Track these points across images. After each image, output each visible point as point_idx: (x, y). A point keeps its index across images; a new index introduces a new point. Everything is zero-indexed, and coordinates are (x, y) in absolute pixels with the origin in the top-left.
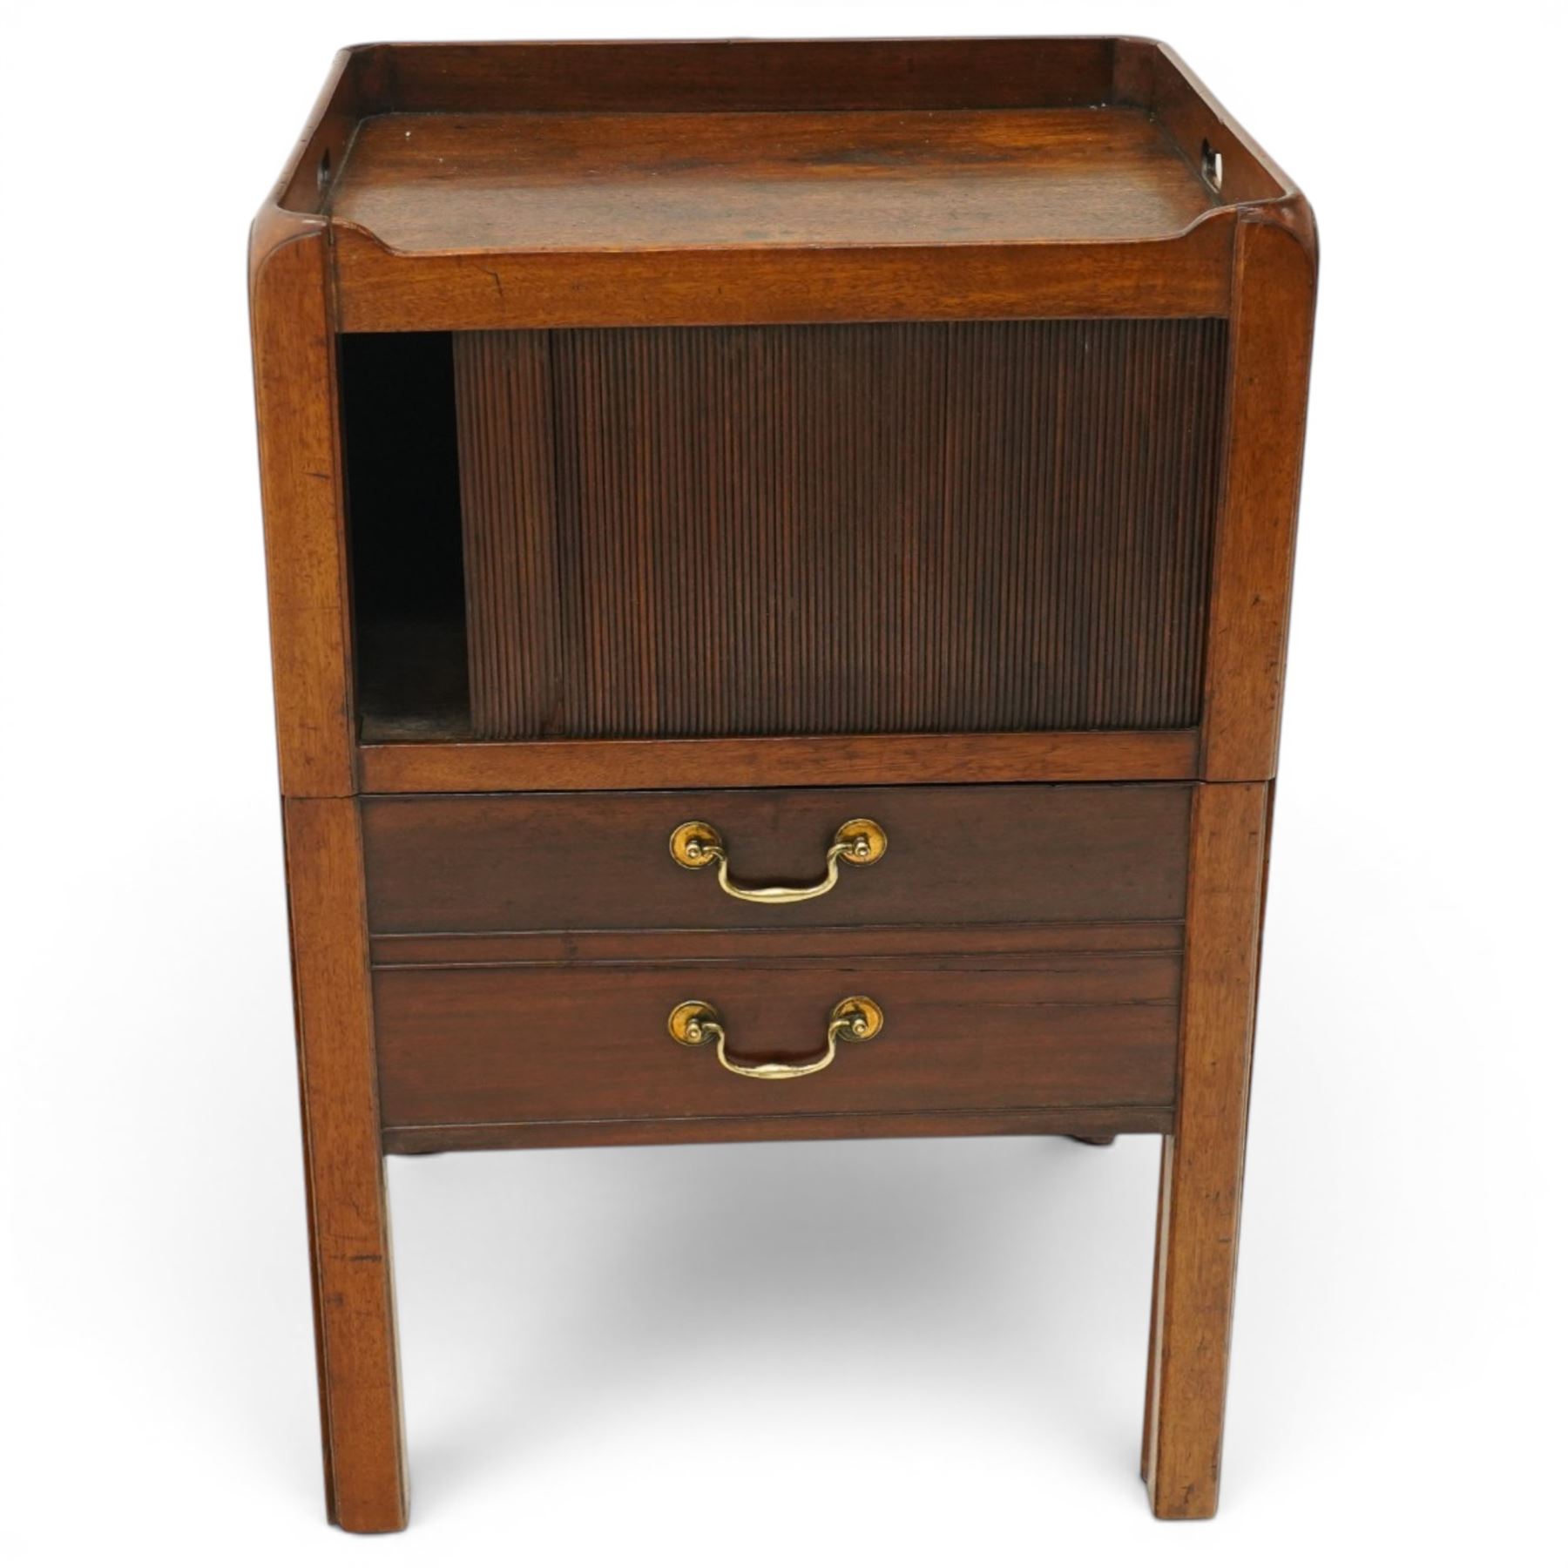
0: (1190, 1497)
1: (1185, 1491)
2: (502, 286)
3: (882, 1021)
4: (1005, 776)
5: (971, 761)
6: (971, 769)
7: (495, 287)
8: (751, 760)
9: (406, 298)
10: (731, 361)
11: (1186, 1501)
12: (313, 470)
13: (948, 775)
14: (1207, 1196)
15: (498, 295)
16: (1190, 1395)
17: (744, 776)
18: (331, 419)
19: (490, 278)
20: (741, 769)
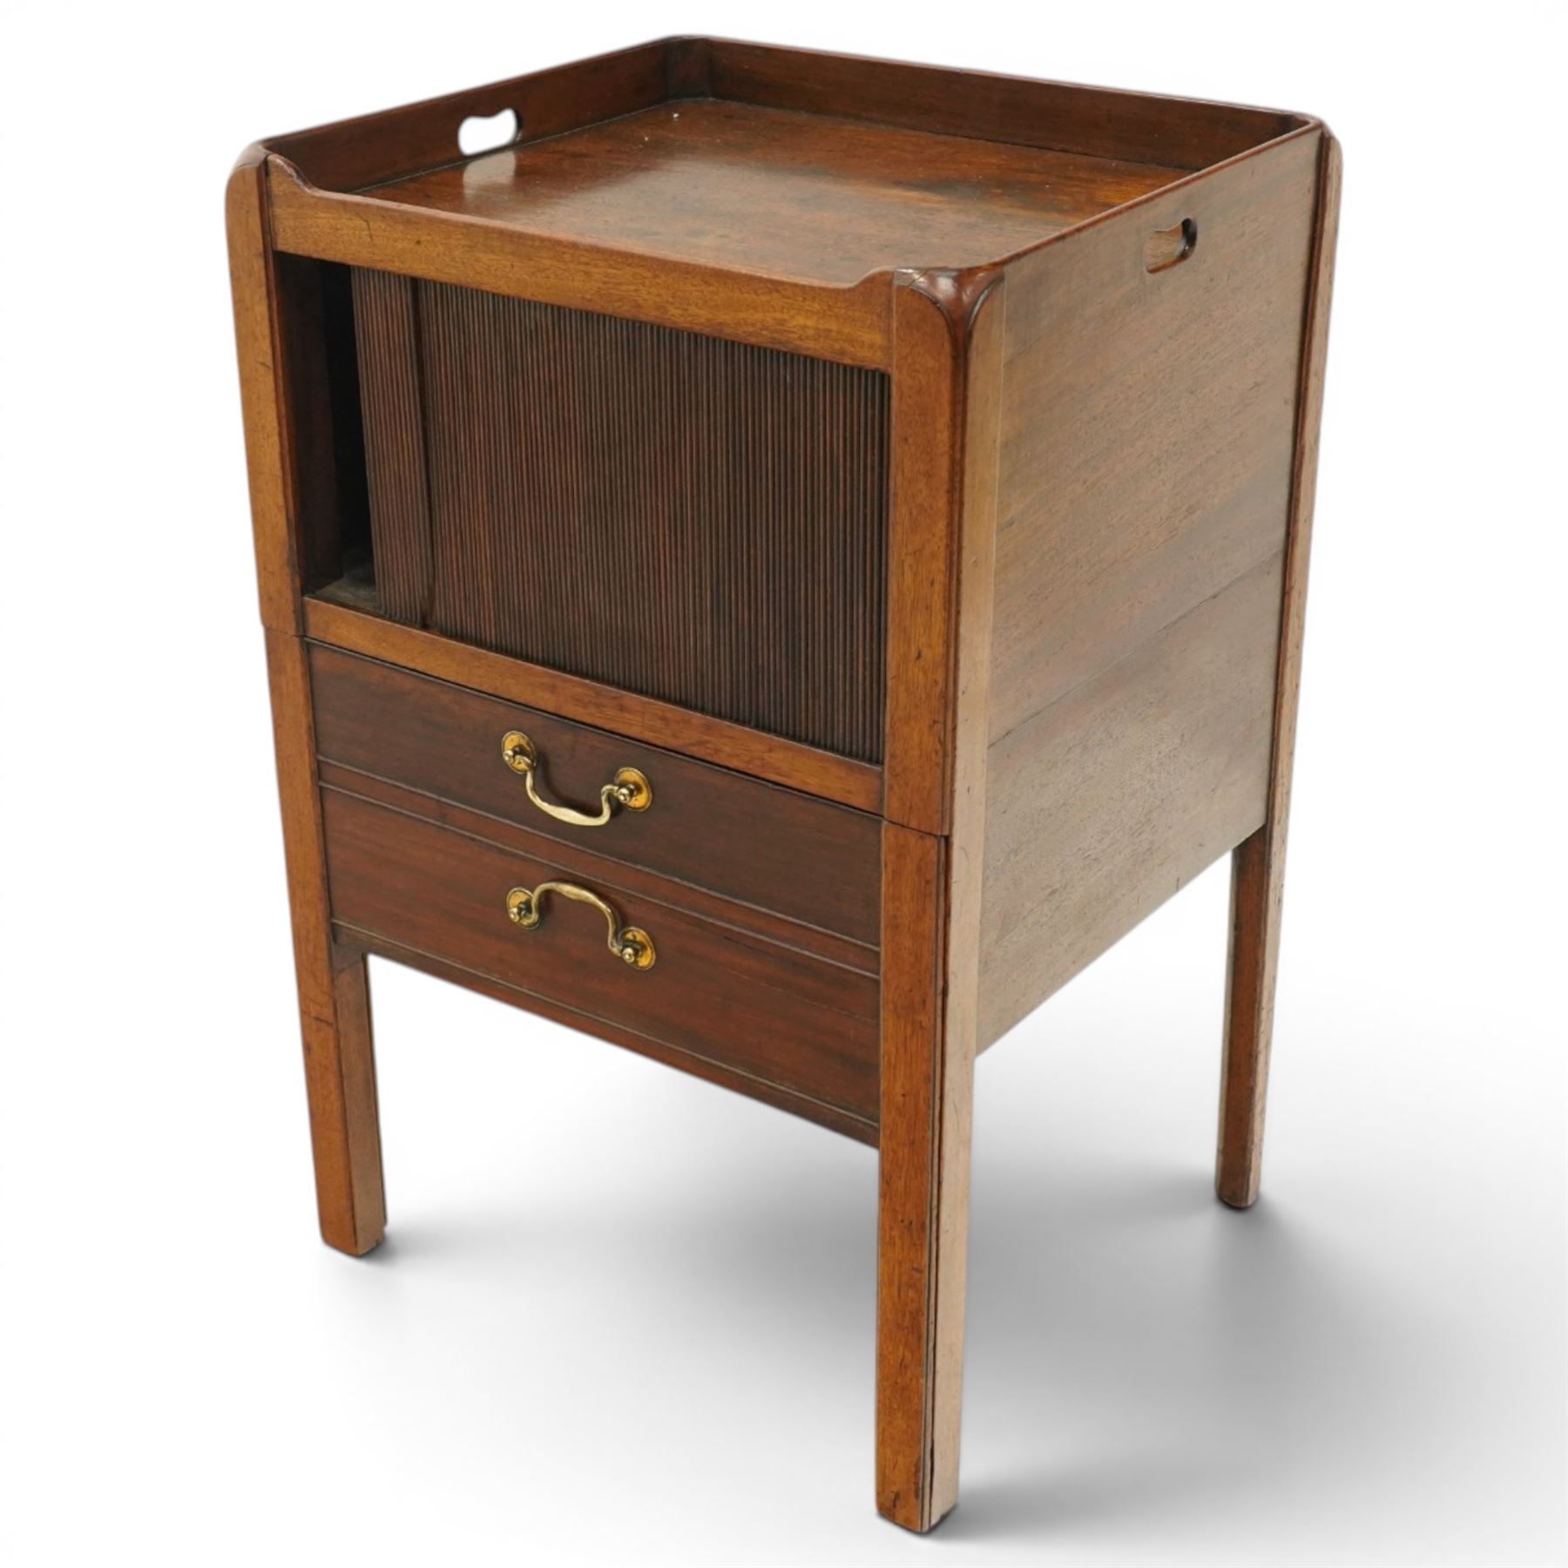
0: (898, 1503)
1: (893, 1495)
2: (373, 232)
3: (654, 957)
4: (734, 763)
5: (707, 742)
6: (708, 748)
7: (366, 232)
8: (553, 689)
9: (313, 230)
10: (531, 331)
11: (895, 1506)
12: (261, 360)
13: (691, 748)
14: (902, 1221)
15: (369, 240)
16: (895, 1406)
17: (546, 701)
18: (271, 320)
19: (364, 224)
20: (547, 695)
